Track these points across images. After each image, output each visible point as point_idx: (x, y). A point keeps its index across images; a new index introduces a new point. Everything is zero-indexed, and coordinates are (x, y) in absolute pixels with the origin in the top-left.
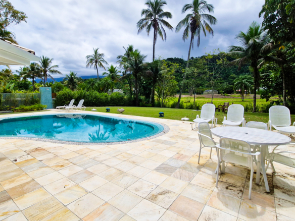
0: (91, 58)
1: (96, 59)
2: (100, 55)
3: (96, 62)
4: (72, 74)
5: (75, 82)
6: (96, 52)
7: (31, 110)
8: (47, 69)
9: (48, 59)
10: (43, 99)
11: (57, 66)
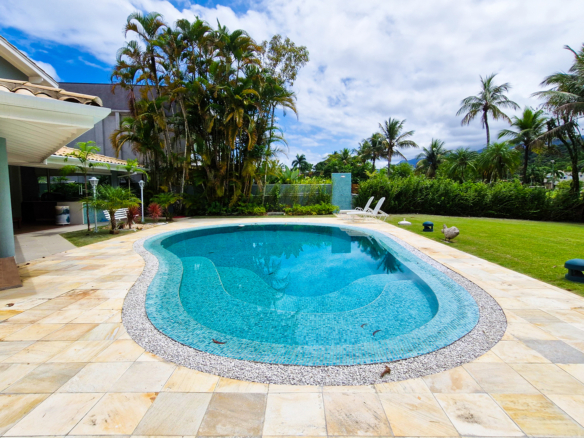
0: (474, 102)
1: (486, 104)
2: (498, 90)
3: (486, 109)
4: (434, 145)
5: (439, 162)
6: (486, 85)
7: (308, 214)
8: (394, 141)
9: (397, 123)
10: (336, 196)
11: (410, 133)
